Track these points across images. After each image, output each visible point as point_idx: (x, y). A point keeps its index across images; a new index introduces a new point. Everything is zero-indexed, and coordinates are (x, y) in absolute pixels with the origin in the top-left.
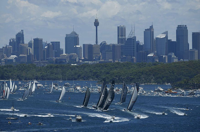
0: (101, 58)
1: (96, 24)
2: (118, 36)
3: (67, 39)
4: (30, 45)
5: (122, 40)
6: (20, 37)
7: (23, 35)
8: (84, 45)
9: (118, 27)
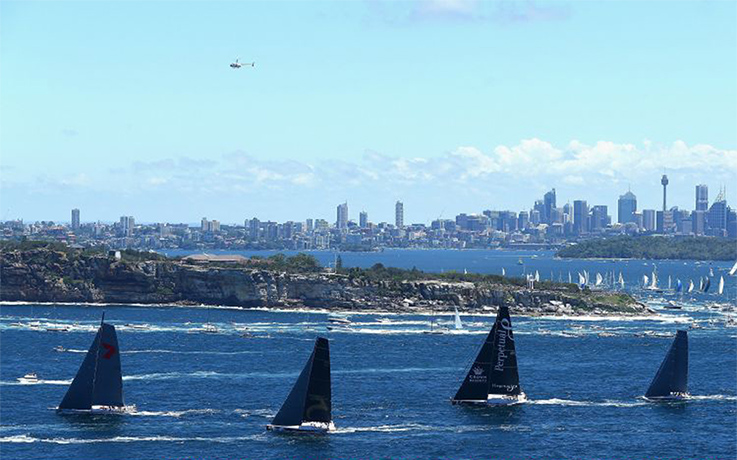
0: (676, 229)
1: (665, 182)
2: (697, 199)
3: (621, 202)
4: (566, 209)
5: (702, 205)
6: (550, 198)
7: (554, 196)
8: (644, 211)
9: (697, 187)
